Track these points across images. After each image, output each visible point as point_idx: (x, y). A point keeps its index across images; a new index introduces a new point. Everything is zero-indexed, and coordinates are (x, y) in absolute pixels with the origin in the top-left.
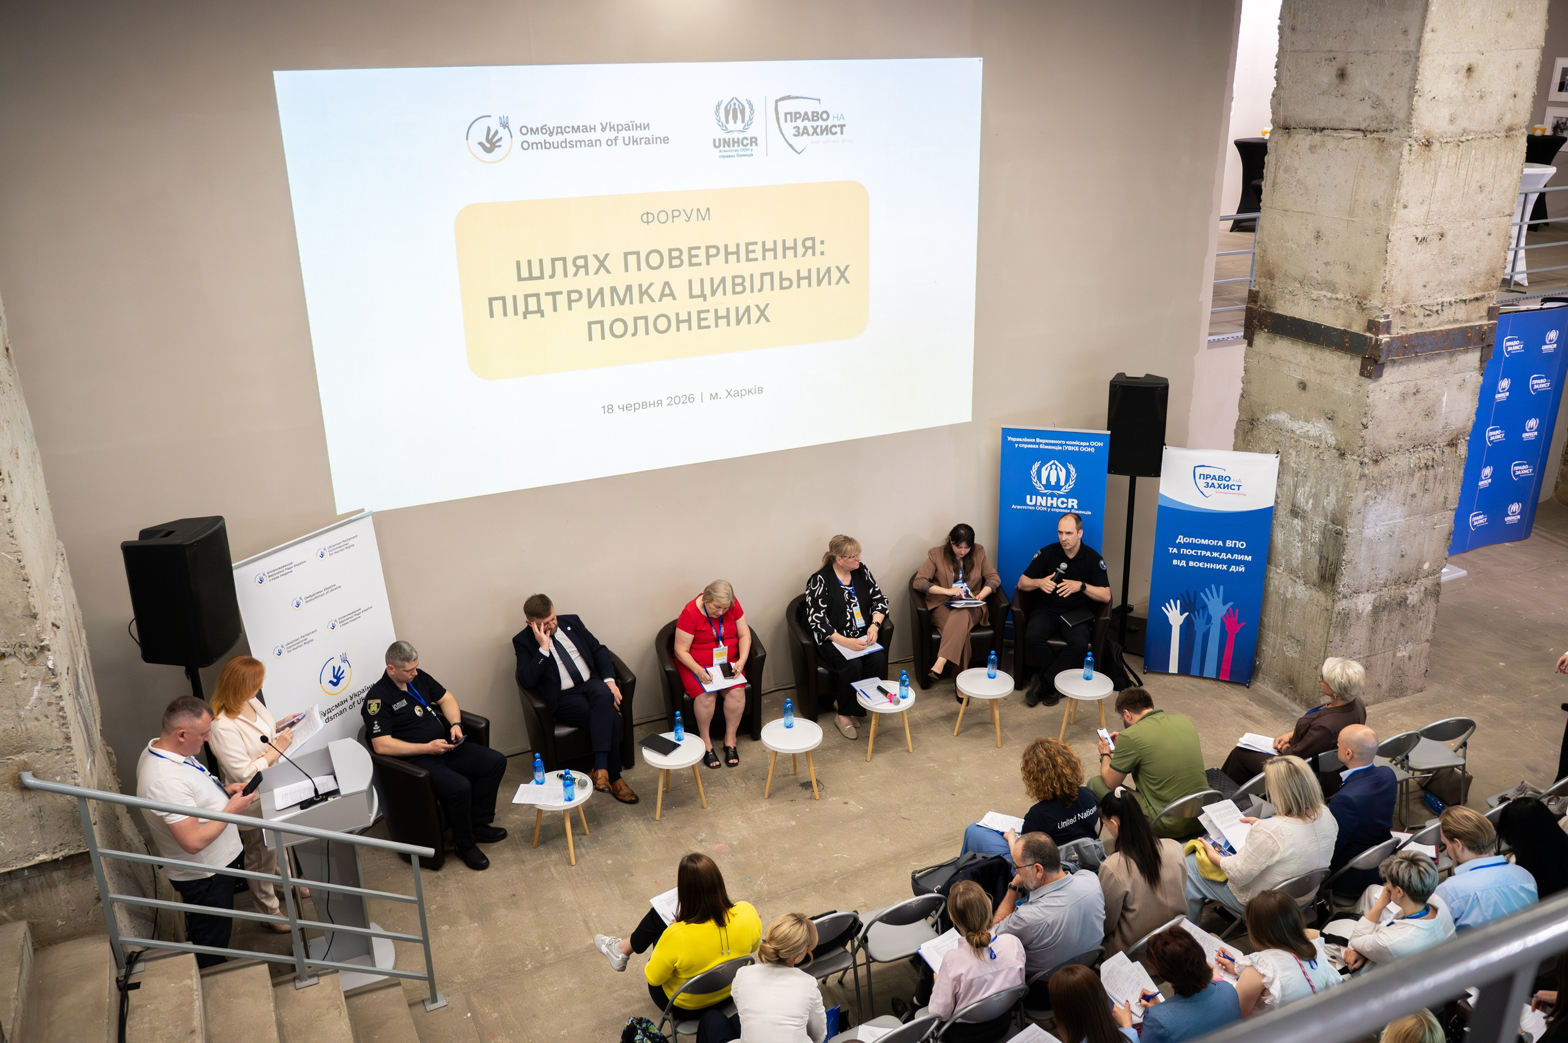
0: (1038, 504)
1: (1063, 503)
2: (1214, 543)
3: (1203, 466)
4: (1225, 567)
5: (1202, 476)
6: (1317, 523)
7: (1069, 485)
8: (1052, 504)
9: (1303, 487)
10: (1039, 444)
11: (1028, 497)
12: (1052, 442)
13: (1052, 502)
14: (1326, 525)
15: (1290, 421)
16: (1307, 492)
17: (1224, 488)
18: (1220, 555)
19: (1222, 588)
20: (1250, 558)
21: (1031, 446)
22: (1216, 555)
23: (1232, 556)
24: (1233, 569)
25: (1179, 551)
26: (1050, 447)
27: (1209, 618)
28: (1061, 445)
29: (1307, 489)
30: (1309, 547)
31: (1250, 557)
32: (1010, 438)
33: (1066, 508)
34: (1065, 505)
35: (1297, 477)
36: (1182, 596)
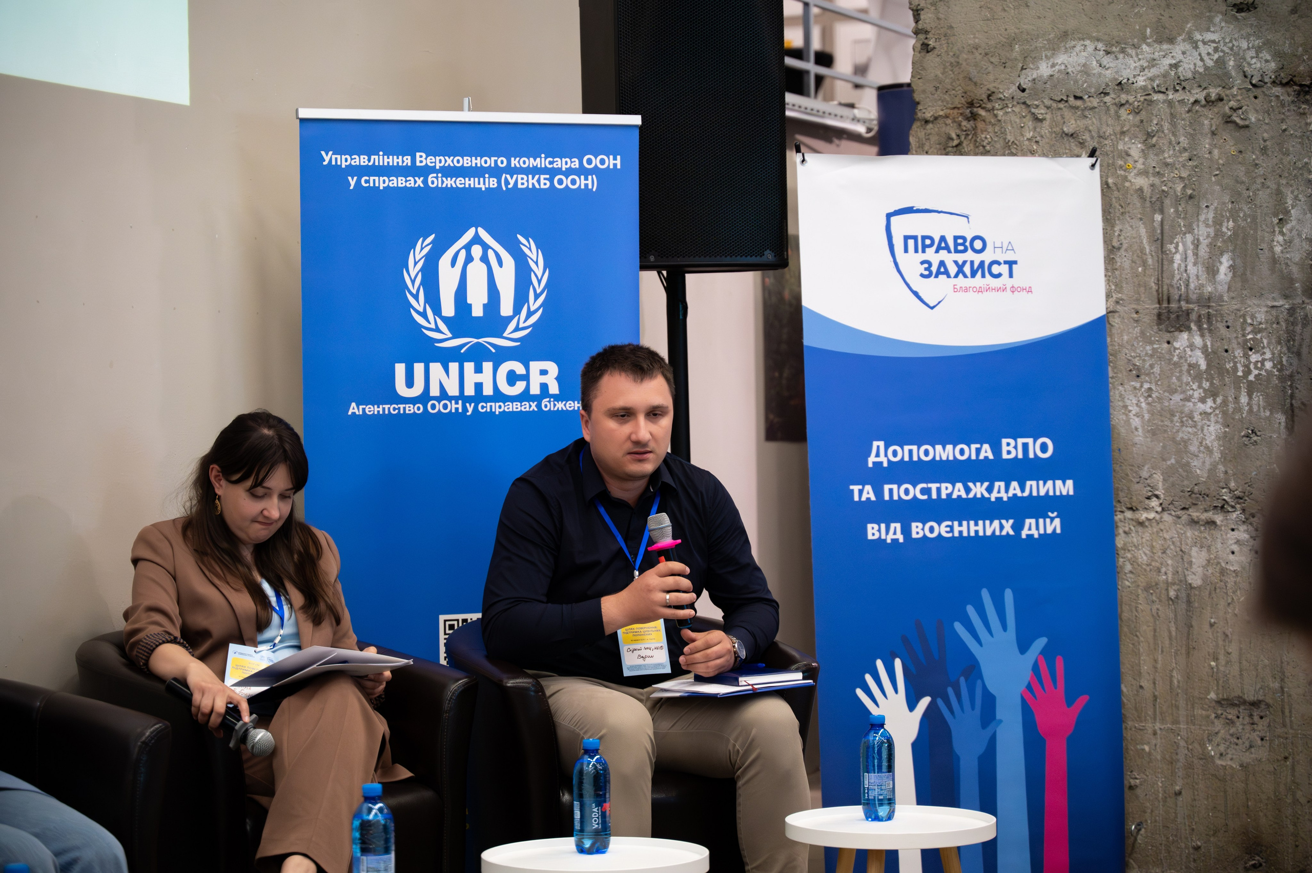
0: (435, 391)
1: (512, 378)
2: (969, 452)
3: (909, 210)
4: (1008, 526)
5: (911, 243)
6: (1261, 317)
7: (530, 314)
8: (479, 386)
9: (1190, 230)
10: (425, 171)
11: (400, 369)
12: (467, 162)
13: (479, 378)
14: (1292, 311)
15: (1106, 60)
16: (1204, 242)
17: (973, 274)
18: (990, 490)
19: (1009, 595)
20: (1066, 488)
21: (400, 182)
22: (978, 490)
23: (1023, 490)
24: (1031, 528)
25: (878, 492)
26: (459, 182)
27: (989, 701)
28: (496, 172)
29: (1203, 232)
30: (1244, 399)
31: (1070, 483)
32: (328, 157)
33: (525, 396)
34: (520, 387)
35: (1162, 211)
36: (905, 640)
